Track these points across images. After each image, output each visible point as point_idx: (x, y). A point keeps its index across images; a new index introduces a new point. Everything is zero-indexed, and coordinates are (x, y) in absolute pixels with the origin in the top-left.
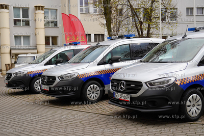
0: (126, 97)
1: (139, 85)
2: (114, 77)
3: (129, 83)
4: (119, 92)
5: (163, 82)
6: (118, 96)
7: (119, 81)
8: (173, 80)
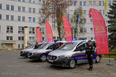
0: (52, 61)
1: (56, 57)
2: (49, 54)
3: (53, 56)
4: (50, 59)
5: (63, 57)
6: (50, 60)
7: (50, 56)
8: (66, 56)
